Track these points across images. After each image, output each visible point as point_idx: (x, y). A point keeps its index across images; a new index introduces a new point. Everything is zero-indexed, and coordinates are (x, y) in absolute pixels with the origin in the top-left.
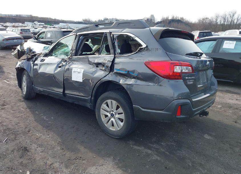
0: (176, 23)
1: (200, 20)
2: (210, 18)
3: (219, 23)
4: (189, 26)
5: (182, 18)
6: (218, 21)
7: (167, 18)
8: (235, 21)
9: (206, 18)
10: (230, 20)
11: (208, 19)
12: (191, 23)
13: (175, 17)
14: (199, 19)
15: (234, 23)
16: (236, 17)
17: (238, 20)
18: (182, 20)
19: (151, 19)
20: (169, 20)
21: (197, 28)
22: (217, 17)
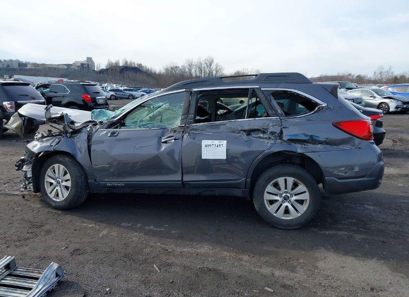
0: (132, 72)
1: (167, 69)
2: (181, 67)
3: (194, 75)
4: (153, 77)
5: (140, 65)
6: (193, 71)
7: (116, 63)
8: (214, 73)
9: (176, 67)
10: (208, 71)
11: (179, 68)
12: (155, 74)
13: (129, 63)
14: (165, 67)
15: (212, 75)
16: (213, 66)
17: (217, 72)
18: (140, 69)
19: (88, 65)
20: (119, 67)
21: (165, 81)
22: (190, 66)
